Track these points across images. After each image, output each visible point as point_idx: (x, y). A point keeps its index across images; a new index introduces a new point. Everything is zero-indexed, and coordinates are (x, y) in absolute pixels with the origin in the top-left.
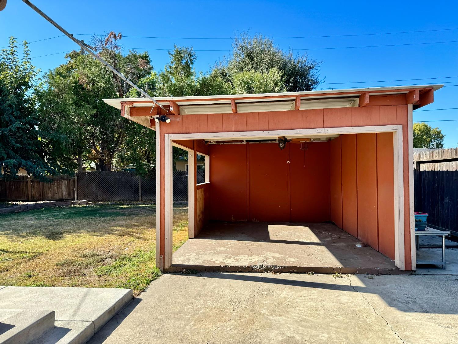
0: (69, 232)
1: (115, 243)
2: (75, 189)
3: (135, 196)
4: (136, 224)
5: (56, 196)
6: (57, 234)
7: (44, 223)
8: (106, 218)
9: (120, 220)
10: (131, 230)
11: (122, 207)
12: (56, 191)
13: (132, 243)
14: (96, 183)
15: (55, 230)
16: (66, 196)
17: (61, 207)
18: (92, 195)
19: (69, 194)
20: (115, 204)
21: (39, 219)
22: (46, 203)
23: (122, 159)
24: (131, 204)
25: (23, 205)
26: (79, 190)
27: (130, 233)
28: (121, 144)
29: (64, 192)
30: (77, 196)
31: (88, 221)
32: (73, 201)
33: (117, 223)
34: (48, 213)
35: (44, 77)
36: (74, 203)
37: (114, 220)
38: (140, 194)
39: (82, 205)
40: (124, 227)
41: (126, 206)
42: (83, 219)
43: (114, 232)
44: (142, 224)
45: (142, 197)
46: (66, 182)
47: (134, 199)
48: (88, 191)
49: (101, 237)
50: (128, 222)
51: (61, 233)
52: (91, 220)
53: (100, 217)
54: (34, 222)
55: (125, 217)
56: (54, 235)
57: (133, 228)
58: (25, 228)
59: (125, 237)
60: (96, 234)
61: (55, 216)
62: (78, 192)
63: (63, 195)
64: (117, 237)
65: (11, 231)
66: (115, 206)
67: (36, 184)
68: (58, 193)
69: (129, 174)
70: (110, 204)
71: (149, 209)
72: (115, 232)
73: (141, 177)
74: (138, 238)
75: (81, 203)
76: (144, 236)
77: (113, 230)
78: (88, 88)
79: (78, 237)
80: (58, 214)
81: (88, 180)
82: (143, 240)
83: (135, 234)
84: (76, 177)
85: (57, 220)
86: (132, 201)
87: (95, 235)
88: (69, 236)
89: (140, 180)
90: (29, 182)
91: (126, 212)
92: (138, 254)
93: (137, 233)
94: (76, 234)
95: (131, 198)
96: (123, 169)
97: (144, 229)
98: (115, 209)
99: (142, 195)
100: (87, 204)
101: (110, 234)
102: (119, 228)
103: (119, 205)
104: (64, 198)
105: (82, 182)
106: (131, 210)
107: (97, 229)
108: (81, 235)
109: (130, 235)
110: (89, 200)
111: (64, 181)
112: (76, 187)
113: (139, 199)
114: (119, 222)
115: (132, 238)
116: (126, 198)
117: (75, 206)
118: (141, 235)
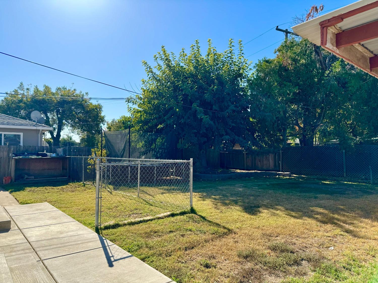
0: (266, 207)
1: (315, 233)
2: (280, 162)
3: (339, 172)
4: (342, 207)
5: (265, 168)
6: (255, 207)
7: (248, 192)
8: (307, 194)
9: (323, 199)
10: (336, 216)
11: (325, 182)
12: (265, 162)
13: (339, 239)
14: (299, 157)
15: (255, 202)
16: (273, 167)
17: (268, 177)
18: (295, 168)
19: (275, 165)
20: (317, 179)
21: (245, 187)
22: (255, 172)
23: (325, 133)
24: (335, 180)
25: (239, 173)
26: (284, 163)
27: (335, 221)
28: (323, 119)
29: (271, 164)
30: (282, 168)
31: (288, 195)
32: (278, 173)
33: (318, 202)
34: (255, 182)
35: (254, 67)
36: (279, 175)
37: (316, 198)
38: (345, 170)
39: (285, 176)
40: (327, 209)
41: (329, 182)
42: (283, 192)
43: (315, 214)
44: (351, 209)
45: (346, 173)
46: (273, 156)
47: (338, 175)
48: (292, 164)
49: (298, 220)
50: (332, 202)
51: (259, 207)
52: (291, 194)
53: (300, 192)
54: (241, 190)
55: (328, 196)
56: (251, 207)
57: (339, 214)
58: (232, 195)
59: (329, 227)
60: (294, 214)
61: (259, 185)
62: (282, 165)
63: (270, 166)
64: (318, 224)
65: (221, 196)
66: (317, 181)
67: (250, 156)
68: (266, 164)
69: (332, 148)
70: (312, 178)
71: (357, 188)
72: (316, 216)
73: (345, 152)
74: (347, 231)
75: (285, 175)
76: (355, 229)
77: (314, 211)
78: (290, 68)
79: (274, 214)
80: (263, 183)
81: (291, 154)
82: (355, 236)
83: (342, 224)
84: (281, 151)
85: (260, 190)
86: (335, 176)
87: (292, 216)
88: (266, 211)
89: (344, 155)
90: (245, 154)
91: (329, 190)
92: (350, 264)
93: (345, 222)
94: (272, 210)
95: (335, 173)
96: (325, 145)
97: (355, 218)
98: (317, 183)
99: (347, 171)
100: (290, 176)
101: (310, 217)
102: (321, 210)
103: (322, 180)
104: (271, 169)
105: (286, 156)
106: (336, 187)
107: (296, 207)
108: (278, 212)
109: (336, 224)
110: (292, 172)
111: (270, 154)
112: (281, 160)
113: (343, 175)
114: (321, 202)
115: (338, 231)
116: (329, 173)
117: (280, 177)
118: (351, 228)
